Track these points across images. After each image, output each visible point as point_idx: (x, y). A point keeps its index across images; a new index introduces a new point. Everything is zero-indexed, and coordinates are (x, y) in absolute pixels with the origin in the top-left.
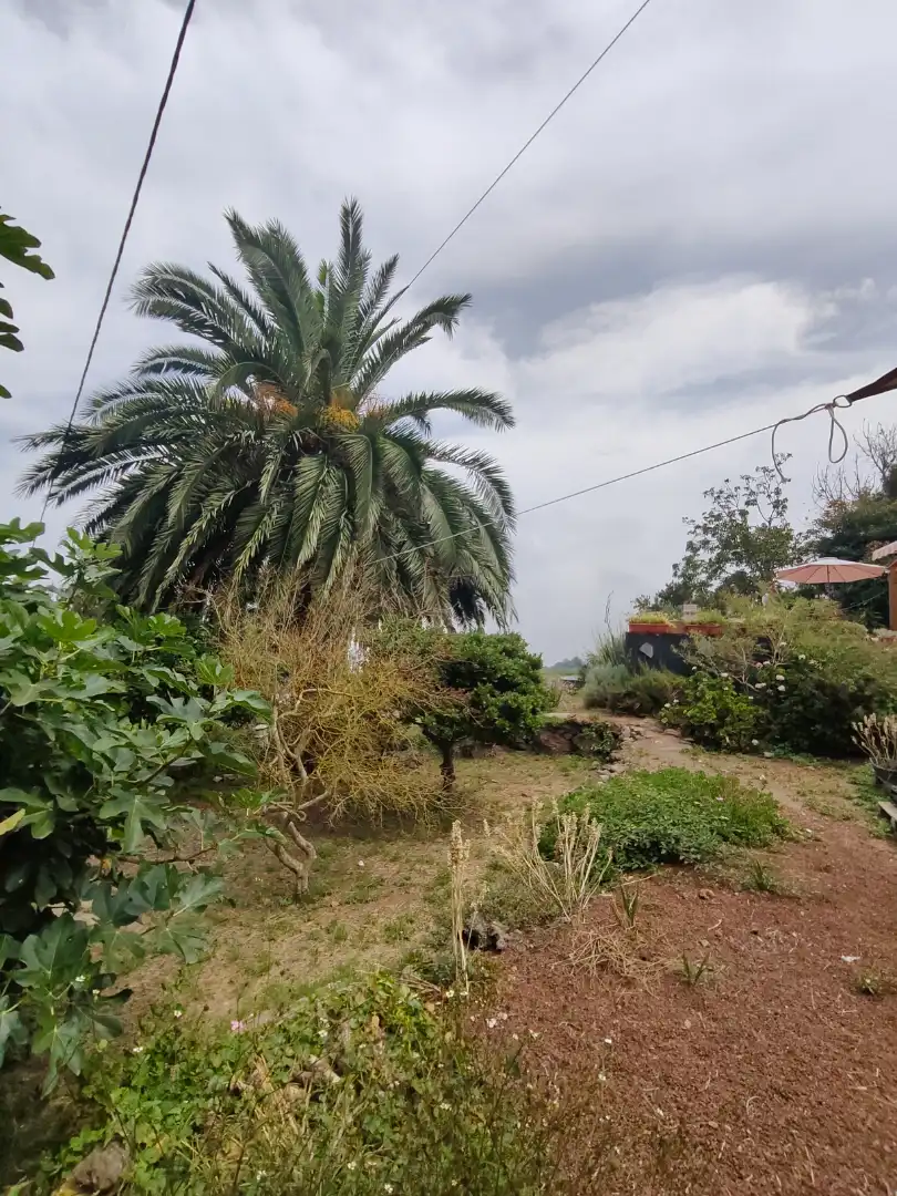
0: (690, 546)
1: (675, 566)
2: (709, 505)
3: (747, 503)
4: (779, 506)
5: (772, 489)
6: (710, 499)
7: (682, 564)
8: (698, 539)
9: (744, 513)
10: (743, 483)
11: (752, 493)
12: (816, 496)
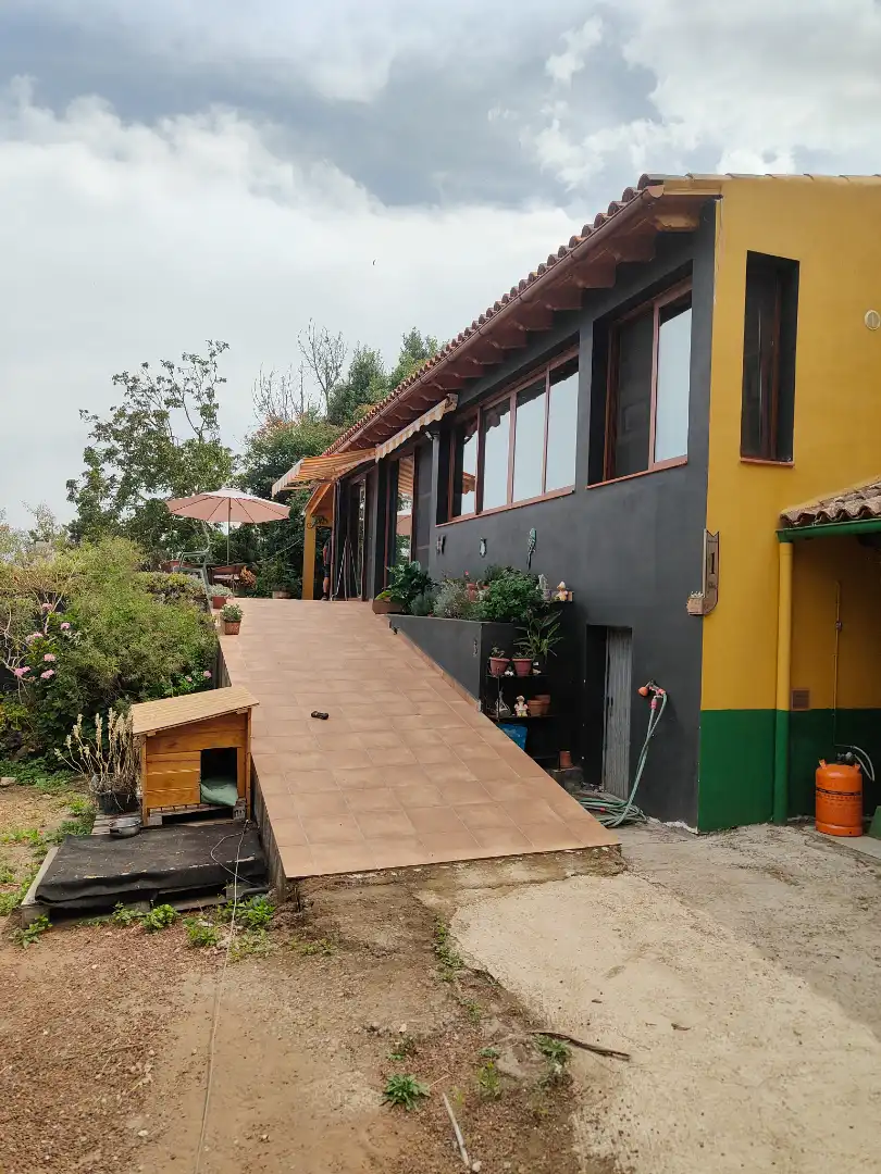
0: (90, 456)
1: (71, 484)
2: (119, 397)
3: (168, 403)
4: (208, 412)
5: (203, 388)
6: (122, 387)
7: (82, 483)
8: (101, 447)
9: (162, 416)
10: (165, 373)
11: (176, 389)
12: (257, 410)
